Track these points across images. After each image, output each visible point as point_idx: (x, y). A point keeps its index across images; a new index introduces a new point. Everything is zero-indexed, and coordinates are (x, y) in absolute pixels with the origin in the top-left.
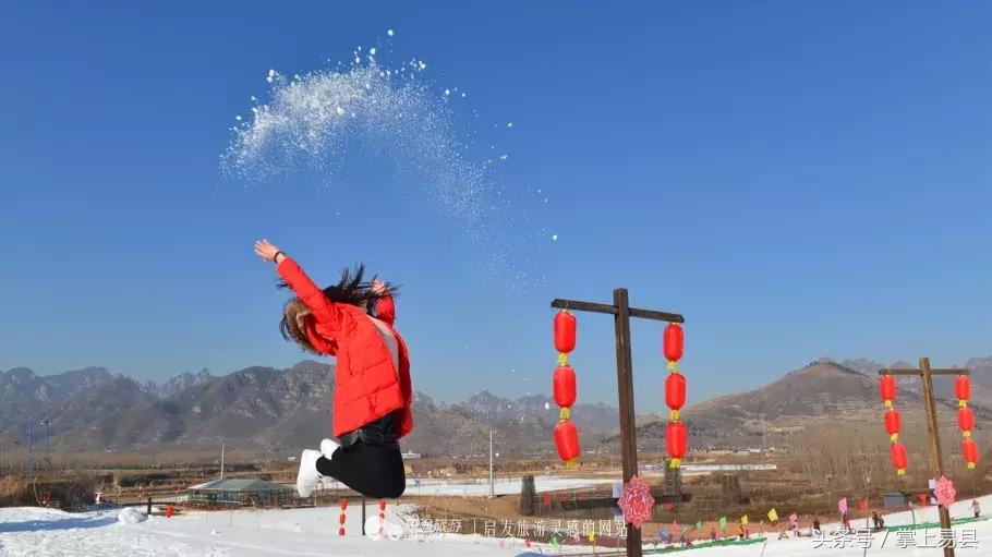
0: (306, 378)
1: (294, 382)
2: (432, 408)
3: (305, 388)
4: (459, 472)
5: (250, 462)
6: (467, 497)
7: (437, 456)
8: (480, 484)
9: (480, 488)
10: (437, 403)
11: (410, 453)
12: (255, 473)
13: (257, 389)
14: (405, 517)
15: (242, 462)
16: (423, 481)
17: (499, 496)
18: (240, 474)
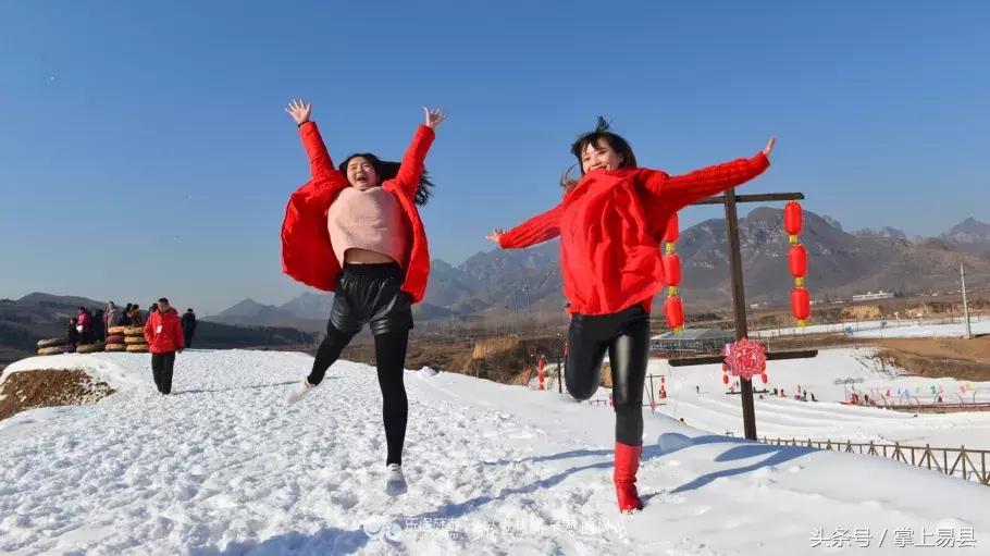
0: (763, 226)
1: (751, 231)
2: (905, 242)
3: (762, 236)
4: (936, 311)
5: (712, 311)
6: (939, 338)
7: (912, 294)
8: (960, 323)
9: (955, 329)
10: (910, 238)
11: (881, 293)
12: (715, 322)
13: (714, 241)
14: (865, 361)
15: (703, 312)
16: (889, 323)
17: (978, 336)
18: (701, 323)
